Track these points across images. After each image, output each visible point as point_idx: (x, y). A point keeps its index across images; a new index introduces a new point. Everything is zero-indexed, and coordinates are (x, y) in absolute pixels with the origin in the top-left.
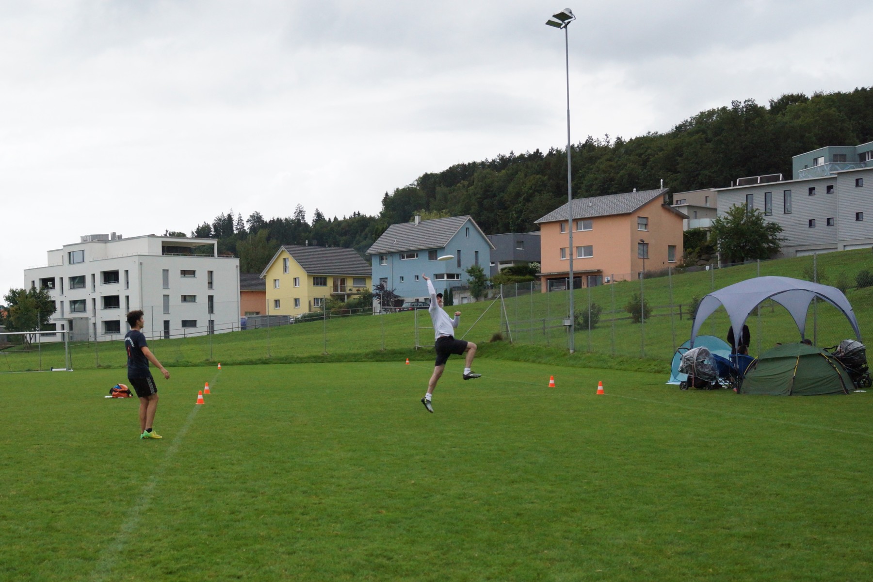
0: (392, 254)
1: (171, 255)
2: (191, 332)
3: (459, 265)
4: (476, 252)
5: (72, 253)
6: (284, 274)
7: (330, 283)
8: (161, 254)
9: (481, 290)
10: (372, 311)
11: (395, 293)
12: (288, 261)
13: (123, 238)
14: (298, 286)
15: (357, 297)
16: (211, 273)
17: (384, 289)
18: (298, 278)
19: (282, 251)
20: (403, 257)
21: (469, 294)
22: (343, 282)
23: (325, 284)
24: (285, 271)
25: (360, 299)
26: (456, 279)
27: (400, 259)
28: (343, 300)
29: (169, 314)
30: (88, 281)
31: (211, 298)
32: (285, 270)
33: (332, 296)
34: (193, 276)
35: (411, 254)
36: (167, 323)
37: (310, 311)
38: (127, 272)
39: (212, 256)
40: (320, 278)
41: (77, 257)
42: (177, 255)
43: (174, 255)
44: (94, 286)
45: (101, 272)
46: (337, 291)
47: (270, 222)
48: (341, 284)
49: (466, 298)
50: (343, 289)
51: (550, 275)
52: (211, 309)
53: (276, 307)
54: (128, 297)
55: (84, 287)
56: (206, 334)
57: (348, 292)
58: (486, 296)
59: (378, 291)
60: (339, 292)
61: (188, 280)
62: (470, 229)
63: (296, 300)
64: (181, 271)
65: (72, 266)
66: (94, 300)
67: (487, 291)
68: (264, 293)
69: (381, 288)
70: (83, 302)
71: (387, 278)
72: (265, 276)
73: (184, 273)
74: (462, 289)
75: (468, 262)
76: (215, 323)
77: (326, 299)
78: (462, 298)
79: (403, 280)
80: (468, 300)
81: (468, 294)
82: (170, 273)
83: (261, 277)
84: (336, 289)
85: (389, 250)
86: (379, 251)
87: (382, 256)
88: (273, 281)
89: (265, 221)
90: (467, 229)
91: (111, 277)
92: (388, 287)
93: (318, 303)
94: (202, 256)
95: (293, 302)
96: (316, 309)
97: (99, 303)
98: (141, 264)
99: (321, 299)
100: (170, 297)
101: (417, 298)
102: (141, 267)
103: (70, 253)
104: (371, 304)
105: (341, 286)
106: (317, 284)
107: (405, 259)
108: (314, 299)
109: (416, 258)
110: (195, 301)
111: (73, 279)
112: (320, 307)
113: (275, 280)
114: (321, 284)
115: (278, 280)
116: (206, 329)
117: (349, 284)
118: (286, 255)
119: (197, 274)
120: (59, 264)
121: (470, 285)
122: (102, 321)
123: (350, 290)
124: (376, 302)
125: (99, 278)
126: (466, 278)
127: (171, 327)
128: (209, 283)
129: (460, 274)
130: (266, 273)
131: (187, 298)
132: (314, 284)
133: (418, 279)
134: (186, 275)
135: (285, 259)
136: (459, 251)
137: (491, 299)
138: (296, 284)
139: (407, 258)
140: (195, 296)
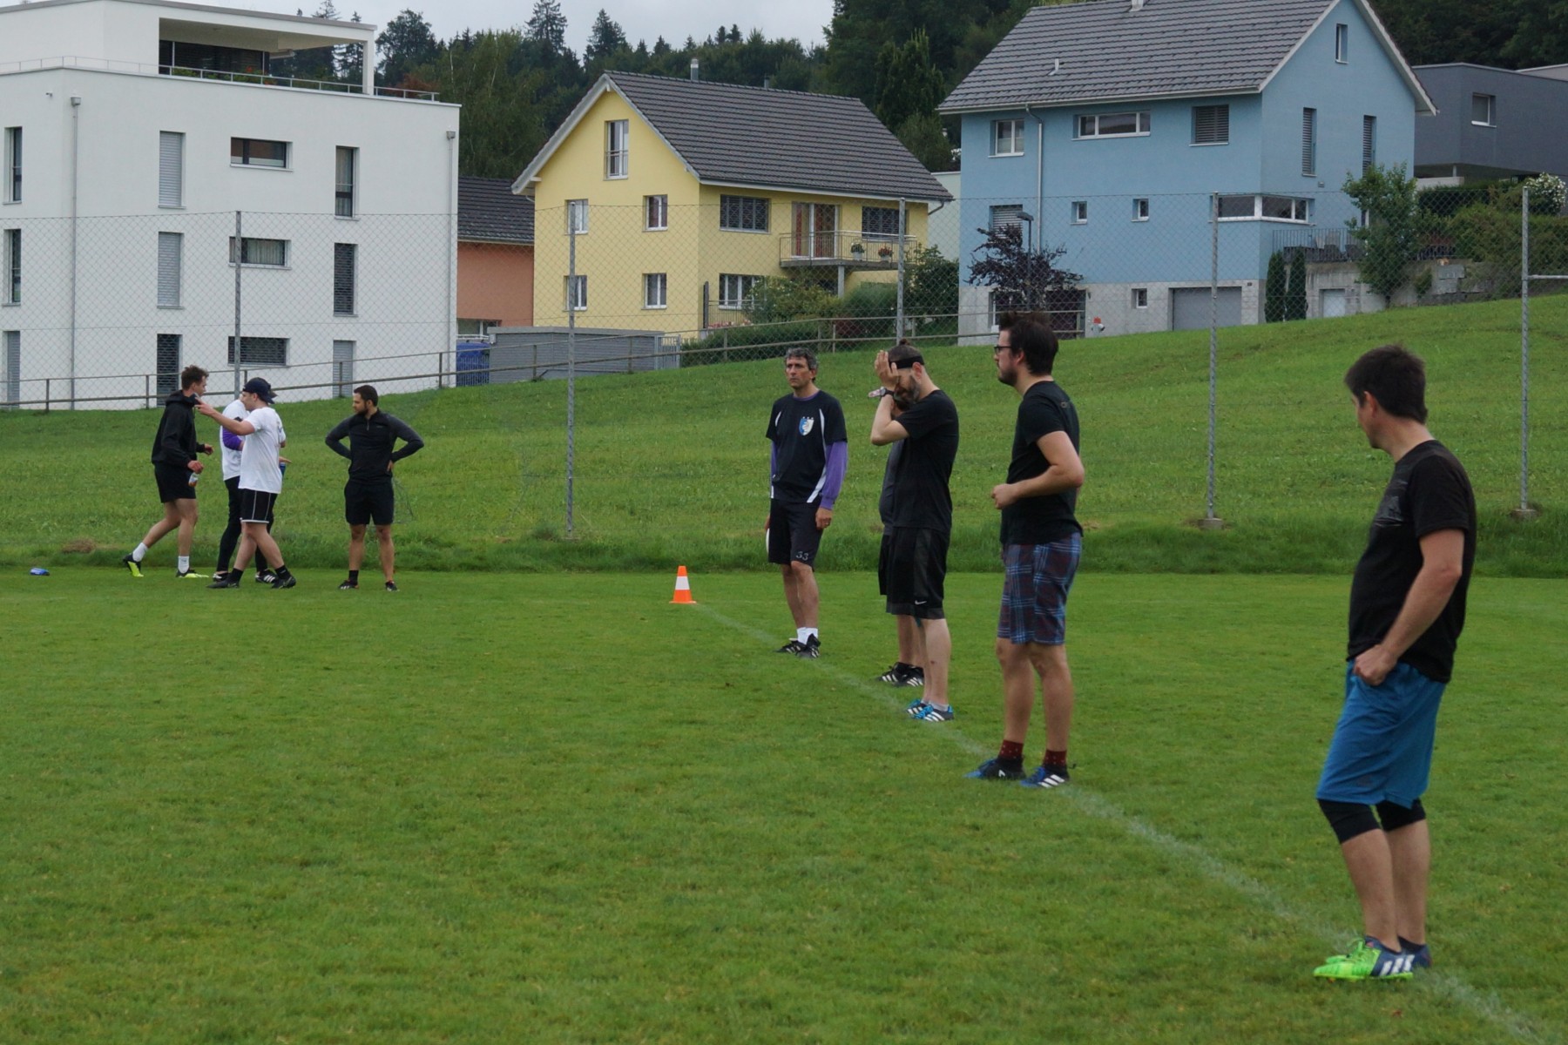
0: (1042, 114)
1: (197, 74)
3: (1309, 166)
4: (1369, 120)
6: (606, 180)
8: (155, 70)
9: (1400, 264)
10: (956, 329)
12: (626, 131)
14: (660, 227)
15: (891, 277)
16: (347, 155)
17: (1019, 245)
18: (664, 198)
19: (605, 91)
20: (1088, 129)
21: (1354, 276)
22: (826, 216)
23: (762, 224)
24: (613, 170)
26: (1296, 218)
27: (1075, 136)
28: (830, 285)
29: (178, 308)
31: (345, 254)
32: (612, 164)
33: (789, 269)
34: (280, 162)
35: (1120, 116)
36: (168, 345)
39: (353, 90)
40: (747, 200)
42: (219, 77)
43: (206, 75)
46: (807, 254)
48: (819, 227)
49: (1342, 290)
50: (824, 247)
52: (344, 298)
53: (573, 299)
54: (15, 236)
56: (327, 394)
57: (848, 257)
58: (1424, 287)
59: (994, 254)
60: (811, 256)
61: (259, 177)
62: (1350, 30)
64: (234, 140)
67: (1426, 268)
68: (528, 251)
71: (1021, 206)
72: (532, 186)
73: (245, 149)
74: (1330, 257)
76: (360, 352)
77: (762, 279)
78: (1323, 291)
79: (1082, 216)
80: (1349, 301)
81: (1348, 278)
82: (189, 141)
83: (518, 188)
84: (800, 243)
85: (1035, 101)
86: (992, 104)
87: (1002, 122)
88: (563, 203)
90: (1341, 28)
92: (1031, 243)
93: (733, 295)
94: (315, 87)
95: (638, 287)
96: (731, 316)
98: (75, 104)
99: (747, 279)
100: (187, 242)
101: (1141, 286)
102: (75, 117)
104: (952, 303)
105: (817, 234)
106: (734, 224)
107: (1097, 135)
108: (722, 277)
109: (1138, 133)
110: (283, 263)
112: (745, 311)
113: (571, 203)
114: (744, 227)
115: (584, 202)
116: (328, 375)
117: (849, 226)
118: (619, 108)
119: (294, 155)
121: (1355, 242)
123: (857, 249)
124: (973, 298)
126: (1335, 217)
128: (339, 195)
129: (1312, 200)
130: (537, 175)
131: (253, 253)
132: (723, 224)
133: (1144, 213)
134: (251, 159)
135: (612, 125)
136: (1309, 112)
137: (1448, 299)
138: (653, 222)
139: (1101, 132)
140: (282, 244)
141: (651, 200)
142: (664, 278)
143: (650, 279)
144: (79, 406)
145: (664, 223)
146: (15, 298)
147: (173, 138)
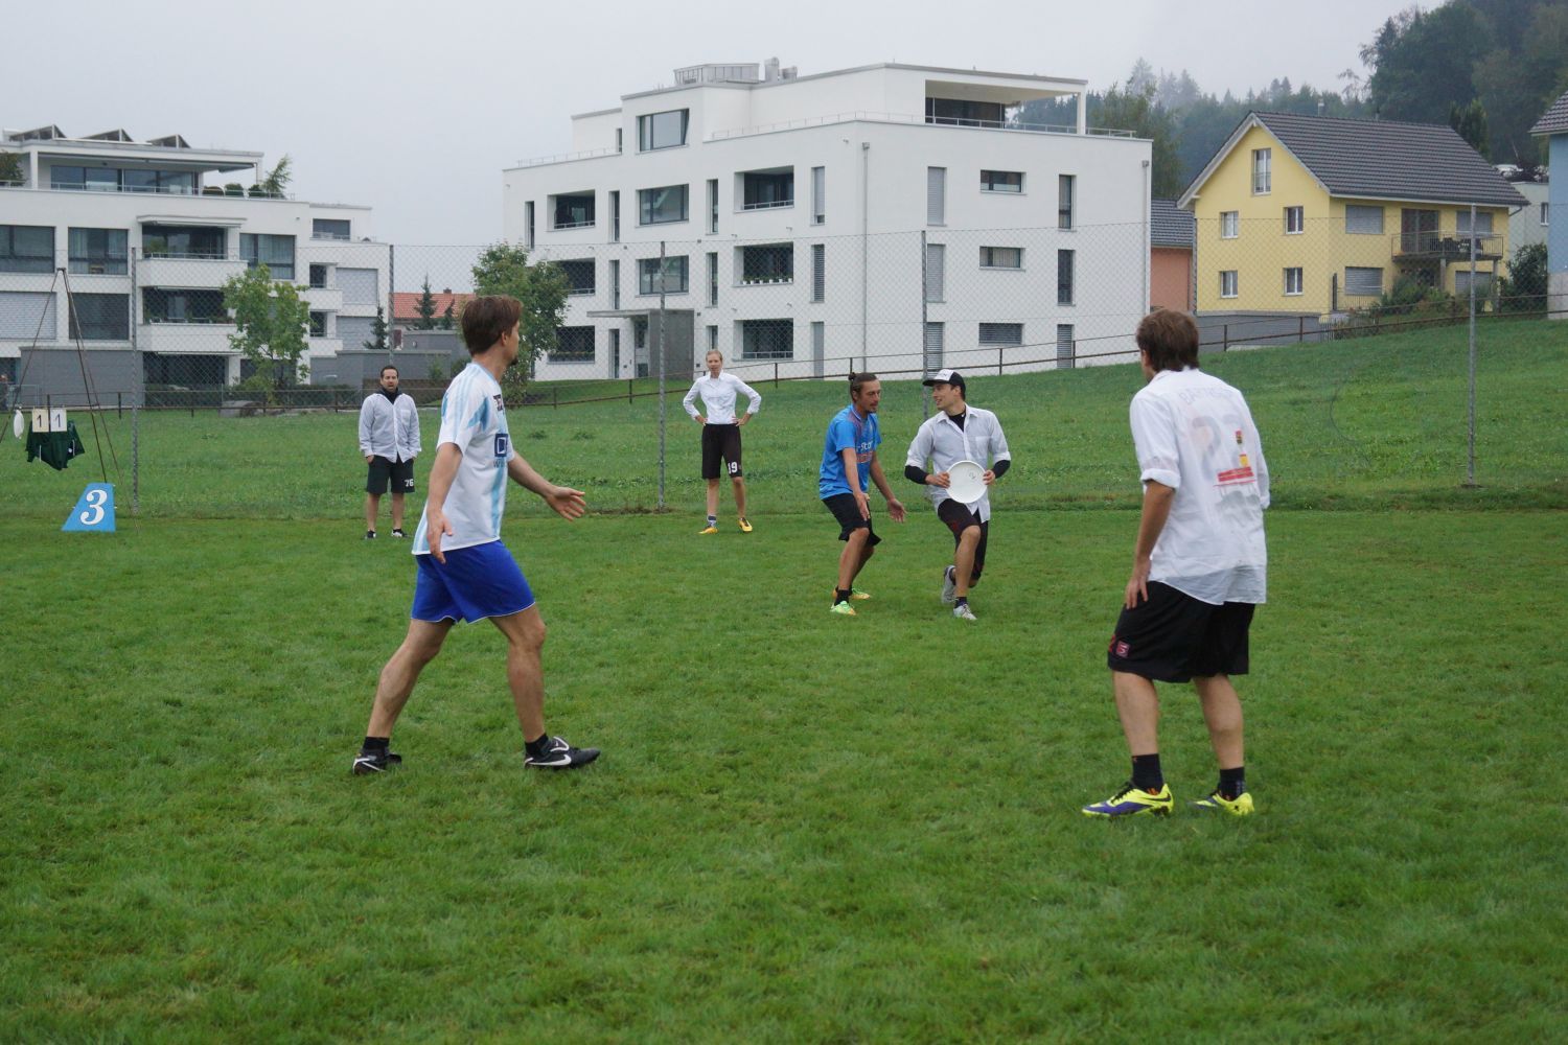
1: (954, 123)
2: (1018, 360)
5: (648, 119)
6: (1253, 195)
7: (1393, 223)
8: (922, 120)
12: (1269, 157)
13: (801, 74)
14: (1296, 232)
16: (1067, 181)
18: (1301, 209)
19: (1253, 127)
24: (1259, 187)
29: (940, 301)
30: (698, 200)
31: (1066, 258)
32: (1258, 183)
33: (1400, 260)
34: (1015, 187)
36: (934, 328)
37: (1335, 309)
38: (819, 171)
39: (1070, 131)
40: (1365, 208)
41: (667, 130)
42: (971, 124)
43: (963, 123)
44: (715, 217)
45: (738, 174)
46: (1414, 250)
48: (1424, 227)
50: (1427, 244)
52: (1066, 291)
53: (1225, 292)
54: (819, 249)
55: (684, 218)
56: (1053, 366)
60: (1417, 251)
61: (1002, 200)
63: (1294, 274)
64: (982, 171)
65: (649, 157)
66: (714, 257)
68: (1186, 253)
70: (682, 262)
72: (1193, 203)
73: (992, 179)
76: (1077, 335)
77: (1377, 270)
82: (950, 175)
83: (1182, 205)
84: (1407, 241)
88: (1218, 216)
91: (768, 188)
93: (1357, 282)
94: (1043, 129)
95: (1279, 279)
97: (729, 266)
98: (866, 148)
100: (948, 251)
102: (866, 158)
103: (641, 119)
105: (1424, 233)
106: (1357, 226)
108: (1346, 270)
110: (1019, 264)
111: (649, 195)
113: (1225, 214)
114: (1367, 227)
115: (1235, 213)
116: (1052, 352)
117: (1448, 227)
118: (1264, 139)
119: (1027, 182)
120: (608, 152)
122: (736, 321)
125: (730, 192)
127: (948, 345)
128: (1061, 211)
130: (1198, 193)
131: (996, 260)
132: (1348, 227)
134: (995, 186)
135: (1258, 154)
138: (1291, 228)
140: (1019, 251)
141: (1290, 211)
142: (1300, 270)
143: (1290, 272)
145: (1301, 228)
146: (819, 296)
147: (937, 172)
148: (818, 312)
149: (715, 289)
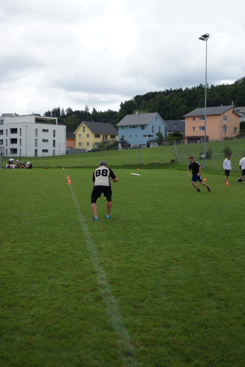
0: (126, 126)
1: (39, 123)
2: (46, 154)
3: (153, 132)
4: (160, 127)
7: (101, 137)
8: (35, 122)
9: (161, 142)
10: (118, 149)
11: (127, 142)
13: (19, 115)
15: (112, 143)
16: (54, 131)
19: (83, 123)
20: (131, 128)
22: (106, 136)
25: (113, 143)
26: (151, 137)
28: (106, 144)
29: (37, 146)
30: (5, 132)
31: (54, 141)
32: (84, 131)
33: (102, 142)
34: (47, 132)
35: (134, 127)
36: (36, 150)
37: (93, 147)
38: (21, 129)
39: (55, 124)
40: (98, 135)
42: (41, 123)
44: (7, 134)
45: (10, 129)
47: (75, 111)
48: (106, 137)
50: (106, 139)
51: (188, 137)
52: (54, 146)
53: (80, 145)
54: (21, 139)
55: (3, 134)
56: (52, 155)
57: (108, 140)
58: (163, 144)
59: (121, 141)
60: (105, 140)
61: (45, 133)
63: (88, 144)
66: (7, 140)
67: (163, 142)
68: (75, 140)
69: (122, 139)
70: (2, 140)
71: (124, 136)
72: (75, 133)
73: (44, 130)
74: (154, 141)
75: (156, 131)
76: (56, 151)
77: (99, 143)
78: (154, 145)
79: (131, 137)
80: (156, 146)
81: (156, 143)
82: (38, 130)
83: (74, 133)
84: (103, 139)
86: (121, 125)
87: (123, 127)
88: (78, 135)
89: (73, 111)
90: (157, 118)
91: (14, 131)
92: (125, 140)
94: (51, 124)
95: (87, 144)
96: (96, 147)
97: (9, 141)
100: (38, 140)
101: (136, 144)
102: (27, 127)
104: (118, 146)
105: (106, 138)
106: (96, 137)
108: (95, 143)
109: (136, 128)
110: (48, 142)
112: (97, 146)
113: (80, 135)
114: (98, 137)
116: (52, 153)
117: (109, 137)
118: (84, 125)
119: (49, 131)
121: (157, 140)
122: (10, 149)
123: (109, 140)
124: (120, 145)
125: (9, 131)
126: (155, 137)
127: (38, 152)
128: (53, 135)
129: (153, 135)
131: (45, 141)
133: (136, 136)
135: (84, 127)
136: (153, 126)
137: (165, 146)
138: (88, 137)
139: (133, 128)
140: (48, 140)
141: (88, 135)
144: (27, 156)
146: (21, 146)
147: (36, 130)
148: (20, 148)
149: (7, 144)
